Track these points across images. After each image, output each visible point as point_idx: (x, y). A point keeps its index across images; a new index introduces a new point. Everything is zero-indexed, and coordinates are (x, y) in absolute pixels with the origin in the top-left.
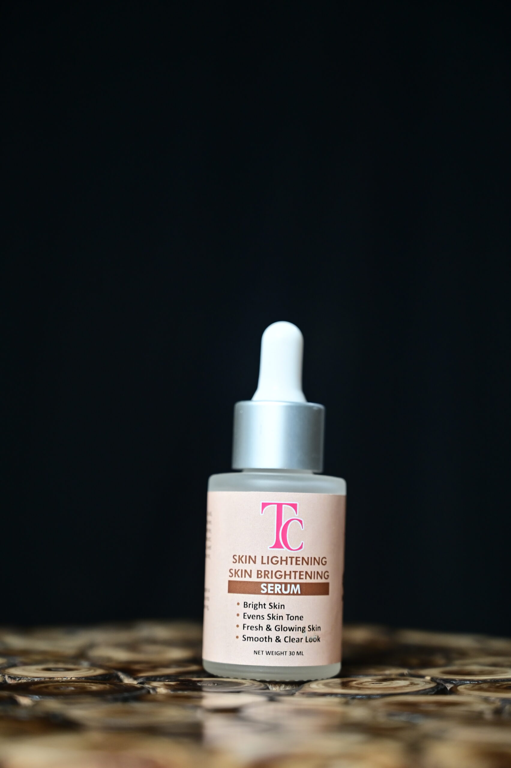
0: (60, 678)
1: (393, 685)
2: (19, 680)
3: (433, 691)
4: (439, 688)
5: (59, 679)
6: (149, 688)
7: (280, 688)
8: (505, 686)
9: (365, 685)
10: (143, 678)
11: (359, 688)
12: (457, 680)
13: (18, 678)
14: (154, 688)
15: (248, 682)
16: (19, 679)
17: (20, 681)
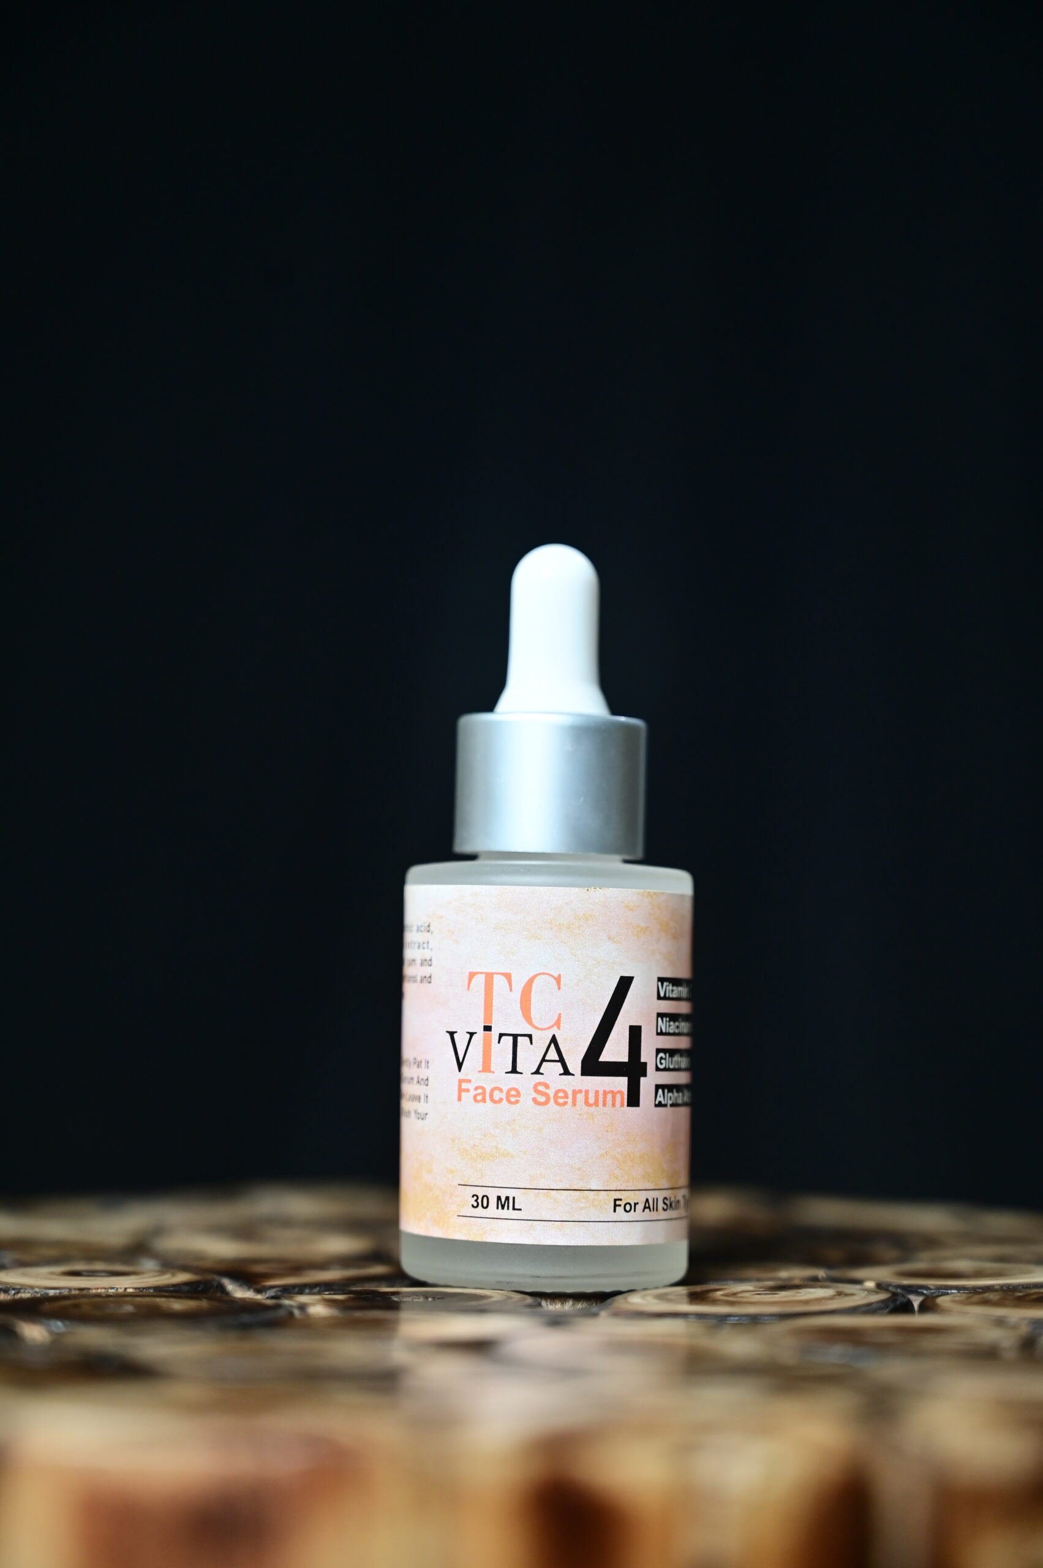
0: (101, 1288)
1: (801, 1296)
2: (15, 1294)
3: (887, 1307)
4: (898, 1303)
5: (99, 1291)
6: (291, 1306)
7: (563, 1306)
8: (1034, 1297)
9: (742, 1297)
10: (277, 1289)
11: (732, 1303)
12: (932, 1287)
13: (14, 1289)
14: (302, 1307)
15: (497, 1293)
16: (16, 1291)
17: (18, 1296)
